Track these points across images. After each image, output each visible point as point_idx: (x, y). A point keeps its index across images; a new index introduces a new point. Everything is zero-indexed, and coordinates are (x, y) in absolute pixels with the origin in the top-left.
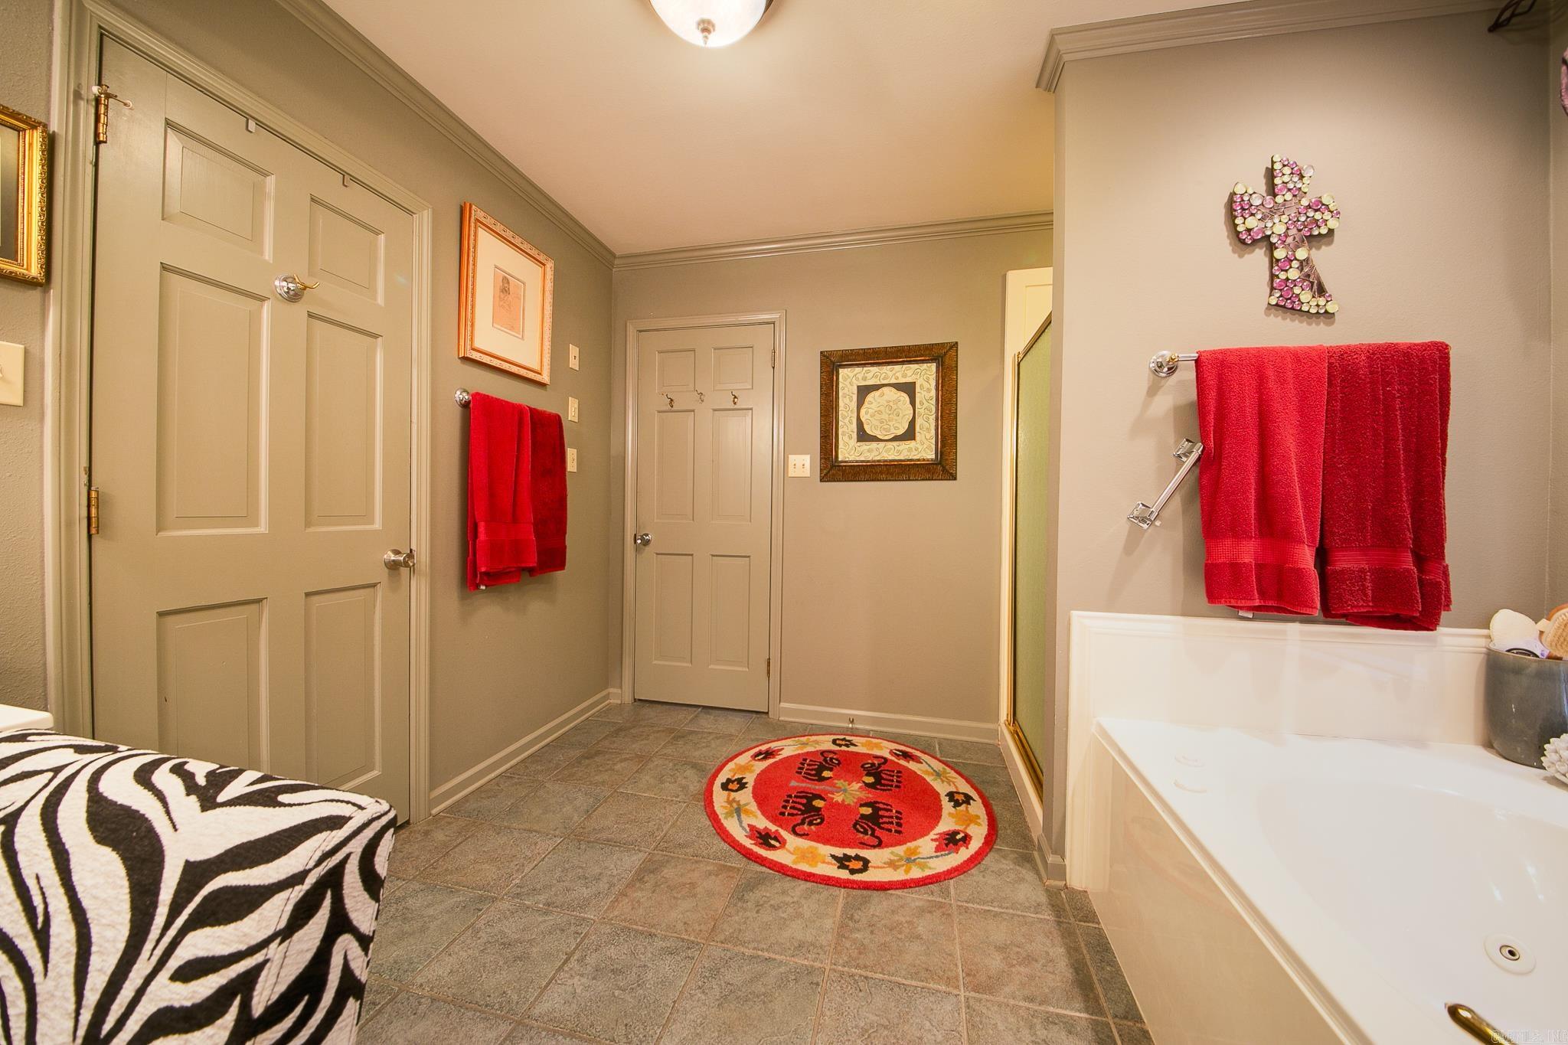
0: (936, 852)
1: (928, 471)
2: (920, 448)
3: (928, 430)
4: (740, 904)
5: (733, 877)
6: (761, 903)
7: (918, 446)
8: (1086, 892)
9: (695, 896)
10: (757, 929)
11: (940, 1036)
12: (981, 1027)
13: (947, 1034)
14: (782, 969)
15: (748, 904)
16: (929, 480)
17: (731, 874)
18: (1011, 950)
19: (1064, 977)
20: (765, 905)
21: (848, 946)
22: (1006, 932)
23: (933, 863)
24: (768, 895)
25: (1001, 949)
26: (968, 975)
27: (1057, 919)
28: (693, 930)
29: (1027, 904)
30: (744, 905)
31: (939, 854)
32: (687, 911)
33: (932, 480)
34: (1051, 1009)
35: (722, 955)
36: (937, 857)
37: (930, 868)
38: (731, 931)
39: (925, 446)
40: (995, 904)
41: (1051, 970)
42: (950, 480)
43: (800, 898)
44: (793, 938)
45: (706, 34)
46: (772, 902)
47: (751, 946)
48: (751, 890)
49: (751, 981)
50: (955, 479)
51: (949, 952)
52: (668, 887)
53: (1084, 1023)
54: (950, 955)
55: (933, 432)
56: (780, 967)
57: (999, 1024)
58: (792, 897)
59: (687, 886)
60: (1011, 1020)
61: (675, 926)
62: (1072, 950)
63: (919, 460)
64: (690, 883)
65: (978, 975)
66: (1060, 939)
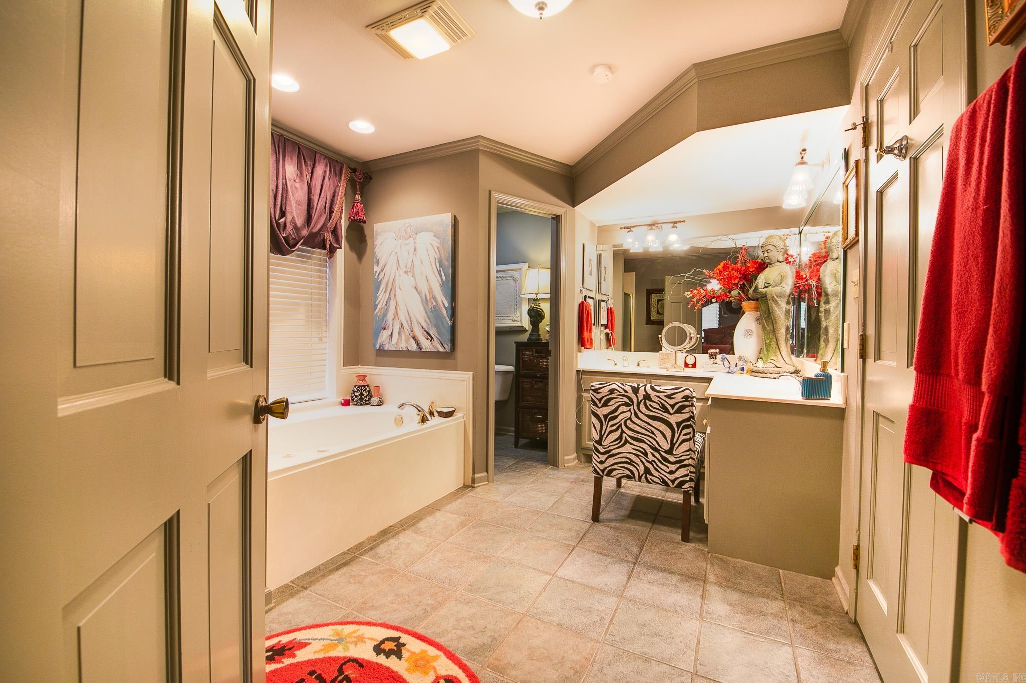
4: (496, 636)
5: (496, 659)
6: (480, 634)
9: (530, 648)
10: (490, 616)
14: (484, 594)
15: (490, 635)
17: (497, 663)
20: (478, 631)
21: (441, 598)
24: (473, 638)
28: (533, 623)
30: (493, 634)
32: (537, 636)
35: (516, 606)
38: (507, 619)
43: (450, 631)
44: (470, 607)
45: (541, 11)
46: (472, 632)
47: (497, 608)
48: (484, 645)
49: (503, 592)
52: (551, 660)
56: (485, 596)
58: (456, 633)
59: (535, 658)
61: (545, 628)
64: (533, 660)
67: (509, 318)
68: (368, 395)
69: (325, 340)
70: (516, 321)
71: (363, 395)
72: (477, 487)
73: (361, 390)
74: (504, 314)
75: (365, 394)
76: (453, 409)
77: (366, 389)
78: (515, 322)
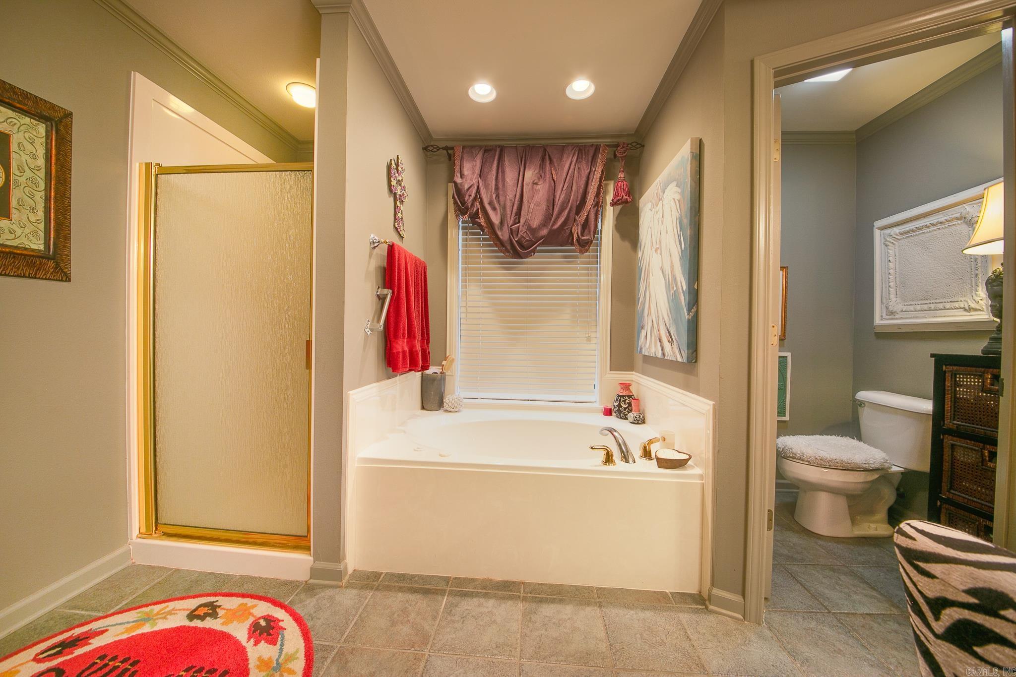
0: (275, 644)
1: (31, 265)
2: (19, 231)
3: (33, 210)
7: (14, 227)
8: (355, 570)
11: (461, 670)
12: (453, 646)
13: (459, 666)
16: (29, 277)
18: (396, 618)
19: (420, 598)
22: (380, 617)
23: (289, 648)
25: (393, 624)
26: (413, 646)
27: (373, 590)
29: (357, 601)
31: (279, 643)
33: (35, 278)
34: (442, 610)
36: (282, 645)
37: (297, 652)
39: (27, 231)
40: (351, 618)
41: (414, 603)
42: (62, 280)
50: (68, 280)
51: (391, 655)
53: (451, 599)
54: (394, 655)
55: (41, 214)
57: (452, 636)
60: (448, 630)
62: (400, 589)
63: (16, 247)
65: (414, 641)
66: (390, 593)
67: (957, 305)
68: (627, 407)
69: (594, 340)
70: (976, 310)
71: (621, 407)
72: (712, 612)
73: (620, 400)
74: (945, 297)
75: (624, 406)
76: (686, 457)
77: (626, 400)
78: (972, 313)
